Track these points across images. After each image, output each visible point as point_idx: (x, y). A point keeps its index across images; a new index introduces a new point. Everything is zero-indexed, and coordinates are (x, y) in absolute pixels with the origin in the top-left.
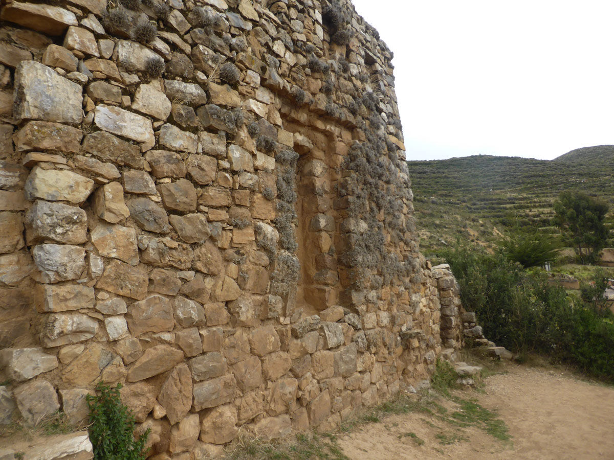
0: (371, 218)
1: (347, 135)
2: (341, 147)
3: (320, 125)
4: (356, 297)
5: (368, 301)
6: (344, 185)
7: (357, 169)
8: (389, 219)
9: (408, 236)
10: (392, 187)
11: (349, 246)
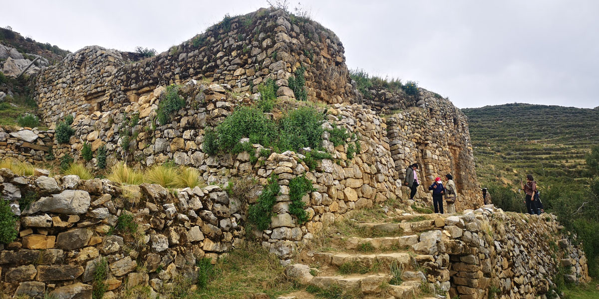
0: (465, 171)
1: (458, 149)
2: (458, 153)
3: (453, 148)
4: (463, 191)
5: (466, 193)
6: (459, 163)
7: (462, 159)
8: (469, 171)
9: (474, 176)
10: (470, 162)
11: (461, 178)
